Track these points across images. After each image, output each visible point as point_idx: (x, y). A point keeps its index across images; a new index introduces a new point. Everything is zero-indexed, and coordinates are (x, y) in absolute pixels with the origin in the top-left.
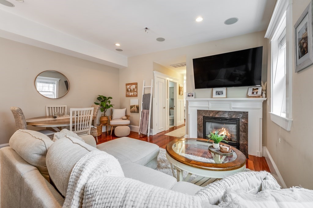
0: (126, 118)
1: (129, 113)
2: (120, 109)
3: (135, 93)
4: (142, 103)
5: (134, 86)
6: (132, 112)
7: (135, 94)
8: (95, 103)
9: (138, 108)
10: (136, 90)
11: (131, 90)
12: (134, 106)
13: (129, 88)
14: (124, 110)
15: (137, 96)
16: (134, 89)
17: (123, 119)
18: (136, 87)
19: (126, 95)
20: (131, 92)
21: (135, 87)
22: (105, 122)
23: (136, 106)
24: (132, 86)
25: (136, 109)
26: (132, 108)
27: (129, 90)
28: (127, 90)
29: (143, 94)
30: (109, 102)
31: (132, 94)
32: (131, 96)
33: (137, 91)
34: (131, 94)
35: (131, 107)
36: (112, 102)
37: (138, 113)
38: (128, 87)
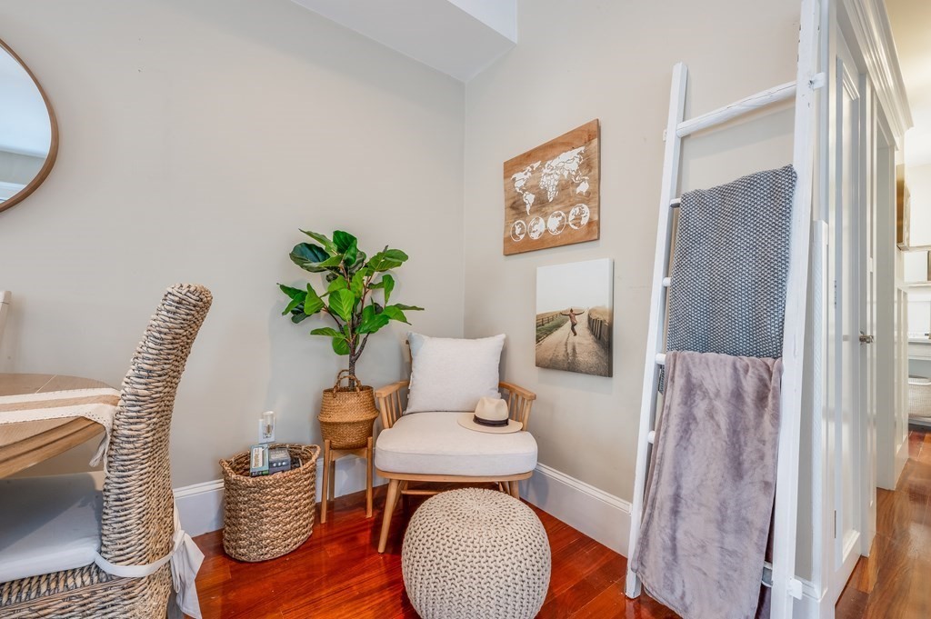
0: (503, 413)
1: (525, 375)
2: (466, 337)
3: (575, 210)
4: (660, 281)
5: (568, 161)
6: (546, 364)
7: (578, 218)
8: (283, 287)
9: (603, 333)
10: (584, 188)
11: (541, 202)
12: (571, 315)
13: (526, 189)
14: (492, 346)
15: (592, 232)
16: (565, 187)
17: (478, 420)
18: (590, 165)
19: (507, 240)
20: (545, 215)
21: (574, 166)
22: (352, 437)
23: (582, 323)
24: (554, 163)
25: (584, 343)
26: (550, 331)
27: (529, 198)
28: (516, 207)
29: (667, 198)
30: (388, 283)
31: (553, 223)
32: (544, 244)
33: (593, 198)
34: (539, 227)
35: (545, 327)
36: (409, 285)
37: (609, 374)
38: (519, 184)
